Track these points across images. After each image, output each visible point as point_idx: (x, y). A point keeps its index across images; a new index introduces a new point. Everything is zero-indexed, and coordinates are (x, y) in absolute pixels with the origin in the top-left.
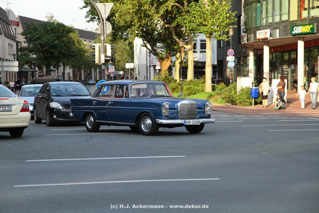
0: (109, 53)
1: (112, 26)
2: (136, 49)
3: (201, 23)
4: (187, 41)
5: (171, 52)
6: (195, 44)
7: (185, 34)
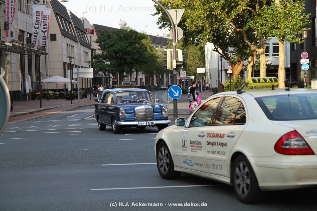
0: (181, 59)
1: (183, 32)
2: (208, 53)
3: (274, 26)
4: (259, 44)
5: (242, 56)
6: (267, 48)
7: (257, 37)
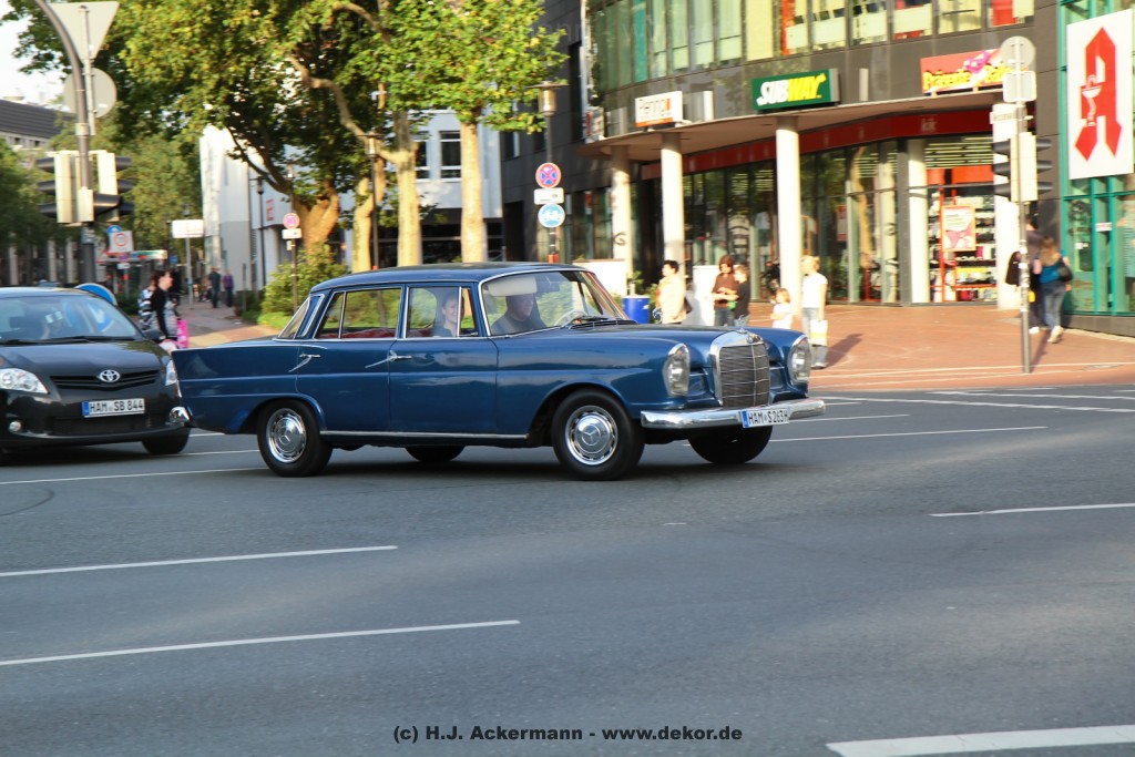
0: (109, 185)
1: (117, 85)
2: (210, 168)
3: (442, 72)
4: (392, 135)
5: (335, 176)
6: (422, 149)
7: (384, 110)
